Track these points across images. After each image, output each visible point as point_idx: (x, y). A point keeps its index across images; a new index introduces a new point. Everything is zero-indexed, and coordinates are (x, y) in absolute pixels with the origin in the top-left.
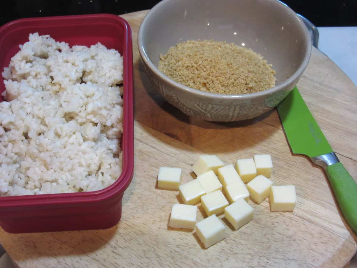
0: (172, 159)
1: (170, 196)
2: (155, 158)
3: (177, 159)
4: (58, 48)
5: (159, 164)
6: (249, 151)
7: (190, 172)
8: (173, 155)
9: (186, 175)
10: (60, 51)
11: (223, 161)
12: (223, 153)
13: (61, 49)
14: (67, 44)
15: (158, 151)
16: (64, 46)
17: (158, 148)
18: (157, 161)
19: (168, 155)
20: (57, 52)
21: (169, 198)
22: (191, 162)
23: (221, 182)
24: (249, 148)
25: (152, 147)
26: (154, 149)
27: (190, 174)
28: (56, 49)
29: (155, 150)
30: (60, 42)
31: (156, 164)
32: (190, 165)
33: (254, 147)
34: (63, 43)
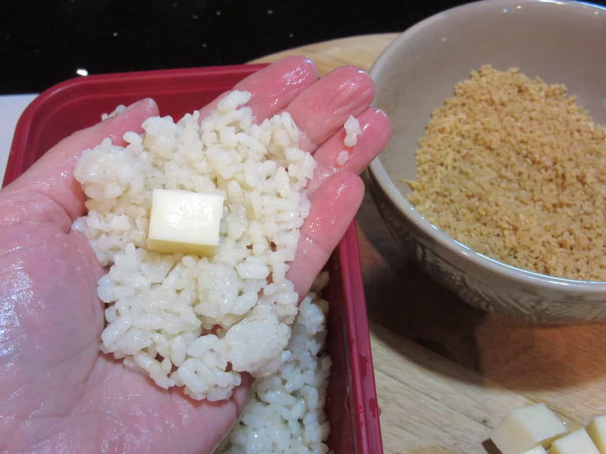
0: (435, 406)
2: (398, 405)
3: (449, 407)
5: (409, 421)
7: (481, 441)
9: (473, 448)
11: (553, 410)
12: (551, 390)
15: (402, 385)
17: (403, 377)
18: (402, 411)
19: (428, 395)
22: (483, 415)
25: (389, 376)
26: (392, 381)
29: (396, 383)
32: (480, 422)
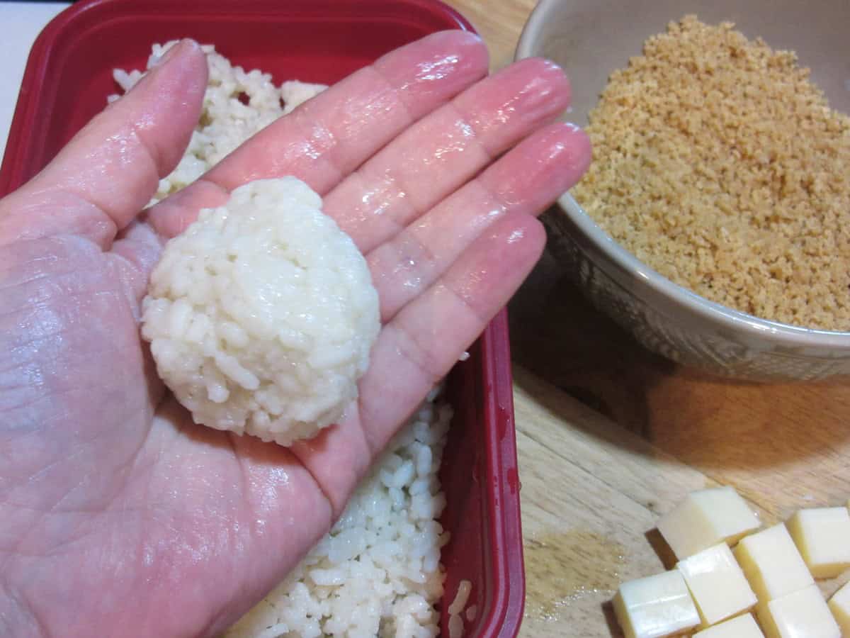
0: (586, 479)
1: (587, 612)
3: (605, 482)
4: (241, 90)
5: (549, 497)
6: (820, 466)
7: (644, 530)
8: (589, 466)
9: (633, 540)
10: (244, 98)
13: (248, 93)
14: (268, 77)
16: (257, 83)
17: (545, 438)
19: (577, 464)
20: (236, 103)
21: (584, 618)
22: (649, 497)
23: (752, 588)
24: (821, 457)
27: (644, 540)
28: (232, 96)
30: (247, 70)
31: (539, 495)
32: (644, 505)
33: (834, 453)
34: (255, 74)
